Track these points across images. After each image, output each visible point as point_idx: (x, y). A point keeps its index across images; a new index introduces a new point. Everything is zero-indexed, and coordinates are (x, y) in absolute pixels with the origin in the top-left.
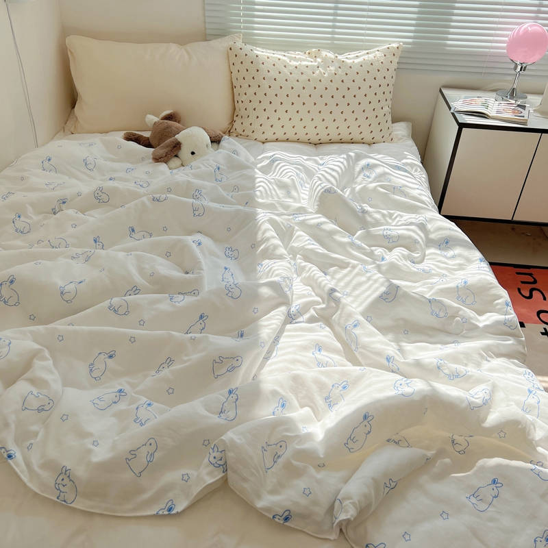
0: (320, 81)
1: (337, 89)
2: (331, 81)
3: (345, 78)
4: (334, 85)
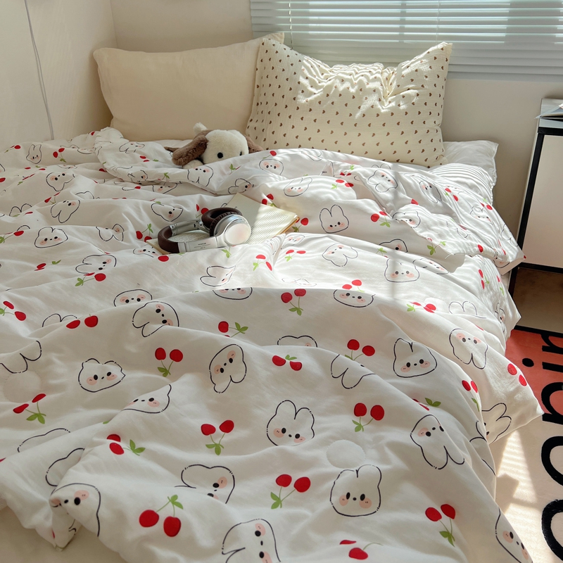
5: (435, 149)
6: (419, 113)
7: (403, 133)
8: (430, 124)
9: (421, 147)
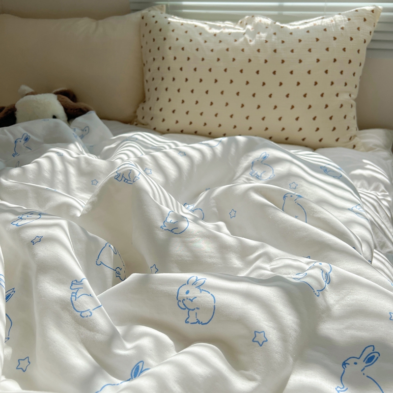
0: (243, 50)
1: (266, 61)
2: (259, 51)
3: (279, 47)
4: (262, 56)
5: (348, 128)
6: (332, 83)
7: (310, 107)
8: (344, 97)
9: (331, 124)
